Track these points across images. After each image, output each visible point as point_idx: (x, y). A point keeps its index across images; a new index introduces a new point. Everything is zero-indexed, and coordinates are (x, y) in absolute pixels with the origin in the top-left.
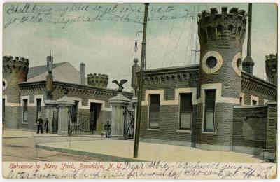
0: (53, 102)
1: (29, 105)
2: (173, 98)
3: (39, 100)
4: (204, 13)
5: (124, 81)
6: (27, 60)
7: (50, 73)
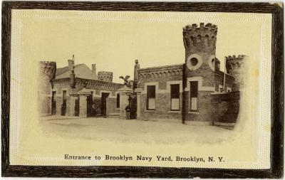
0: (75, 93)
1: (57, 95)
2: (165, 88)
3: (65, 92)
4: (187, 27)
5: (128, 77)
6: (55, 63)
7: (73, 72)
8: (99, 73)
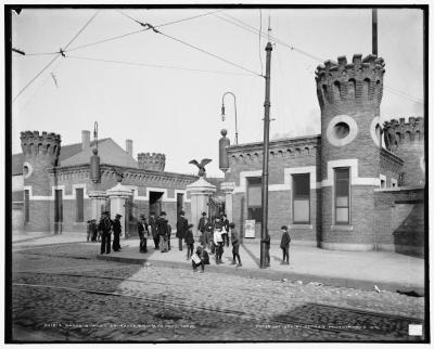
0: (101, 192)
1: (65, 197)
2: (281, 181)
3: (80, 191)
4: (328, 64)
5: (207, 161)
6: (59, 136)
7: (96, 153)
8: (141, 156)
